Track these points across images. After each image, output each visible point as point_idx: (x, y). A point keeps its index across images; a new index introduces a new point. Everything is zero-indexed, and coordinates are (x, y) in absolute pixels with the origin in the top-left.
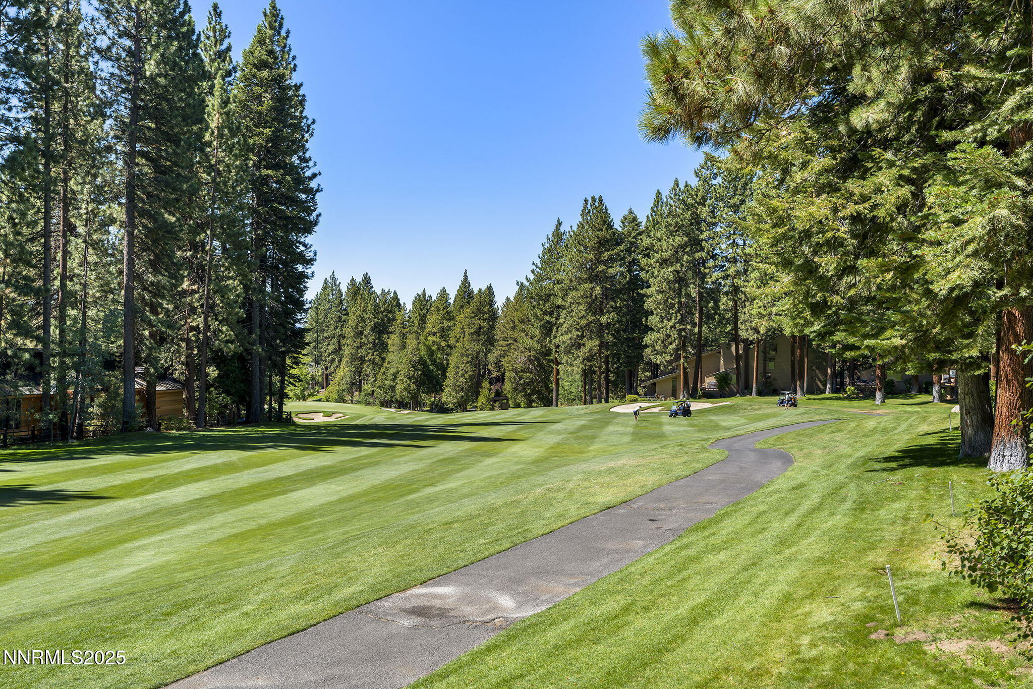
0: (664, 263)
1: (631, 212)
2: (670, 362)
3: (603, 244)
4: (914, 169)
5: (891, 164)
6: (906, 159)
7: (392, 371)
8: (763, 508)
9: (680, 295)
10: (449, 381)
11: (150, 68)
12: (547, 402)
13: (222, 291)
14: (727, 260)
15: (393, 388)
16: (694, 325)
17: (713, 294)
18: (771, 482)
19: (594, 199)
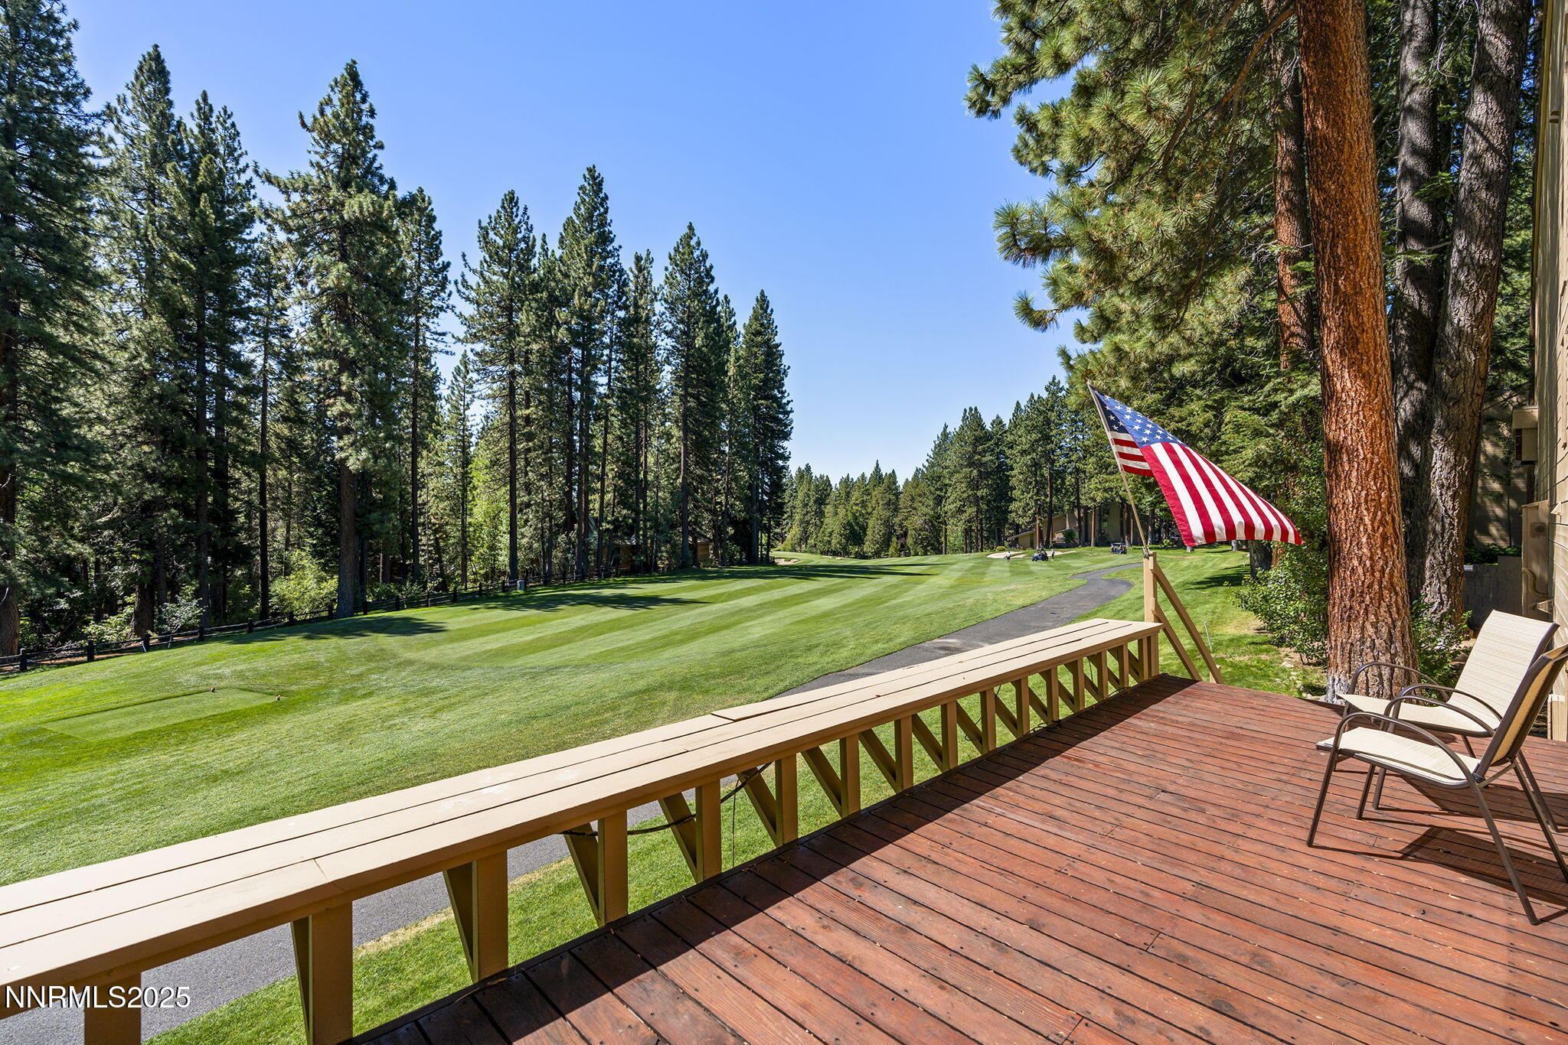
0: (1024, 453)
1: (998, 417)
2: (1029, 523)
3: (978, 440)
4: (1215, 401)
5: (1200, 398)
6: (1210, 393)
7: (829, 530)
8: (1120, 608)
9: (1036, 475)
10: (869, 537)
11: (698, 342)
12: (938, 551)
13: (736, 479)
14: (1071, 449)
15: (829, 542)
16: (1046, 496)
17: (1059, 474)
18: (1122, 595)
19: (971, 409)
